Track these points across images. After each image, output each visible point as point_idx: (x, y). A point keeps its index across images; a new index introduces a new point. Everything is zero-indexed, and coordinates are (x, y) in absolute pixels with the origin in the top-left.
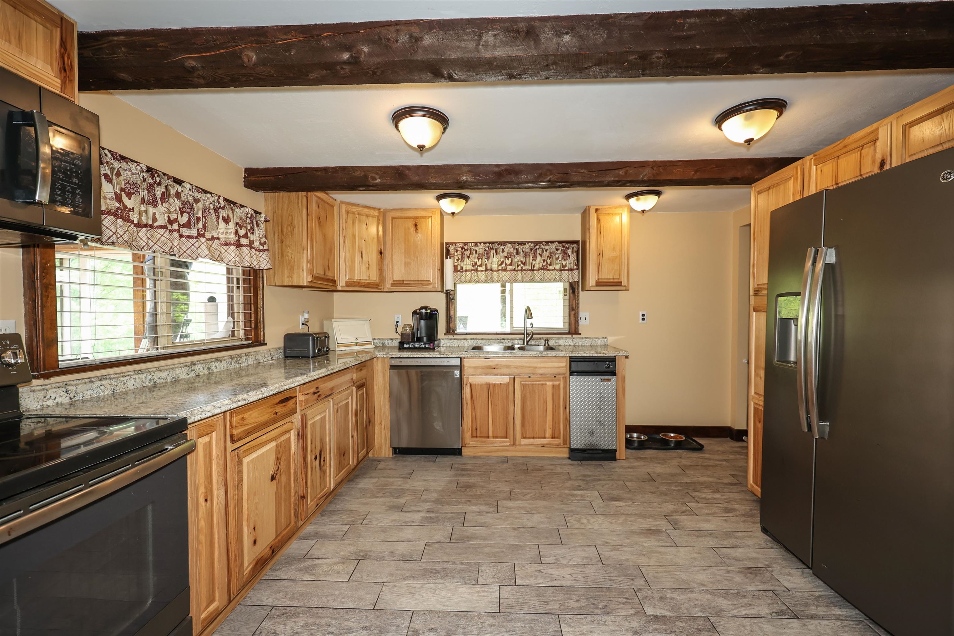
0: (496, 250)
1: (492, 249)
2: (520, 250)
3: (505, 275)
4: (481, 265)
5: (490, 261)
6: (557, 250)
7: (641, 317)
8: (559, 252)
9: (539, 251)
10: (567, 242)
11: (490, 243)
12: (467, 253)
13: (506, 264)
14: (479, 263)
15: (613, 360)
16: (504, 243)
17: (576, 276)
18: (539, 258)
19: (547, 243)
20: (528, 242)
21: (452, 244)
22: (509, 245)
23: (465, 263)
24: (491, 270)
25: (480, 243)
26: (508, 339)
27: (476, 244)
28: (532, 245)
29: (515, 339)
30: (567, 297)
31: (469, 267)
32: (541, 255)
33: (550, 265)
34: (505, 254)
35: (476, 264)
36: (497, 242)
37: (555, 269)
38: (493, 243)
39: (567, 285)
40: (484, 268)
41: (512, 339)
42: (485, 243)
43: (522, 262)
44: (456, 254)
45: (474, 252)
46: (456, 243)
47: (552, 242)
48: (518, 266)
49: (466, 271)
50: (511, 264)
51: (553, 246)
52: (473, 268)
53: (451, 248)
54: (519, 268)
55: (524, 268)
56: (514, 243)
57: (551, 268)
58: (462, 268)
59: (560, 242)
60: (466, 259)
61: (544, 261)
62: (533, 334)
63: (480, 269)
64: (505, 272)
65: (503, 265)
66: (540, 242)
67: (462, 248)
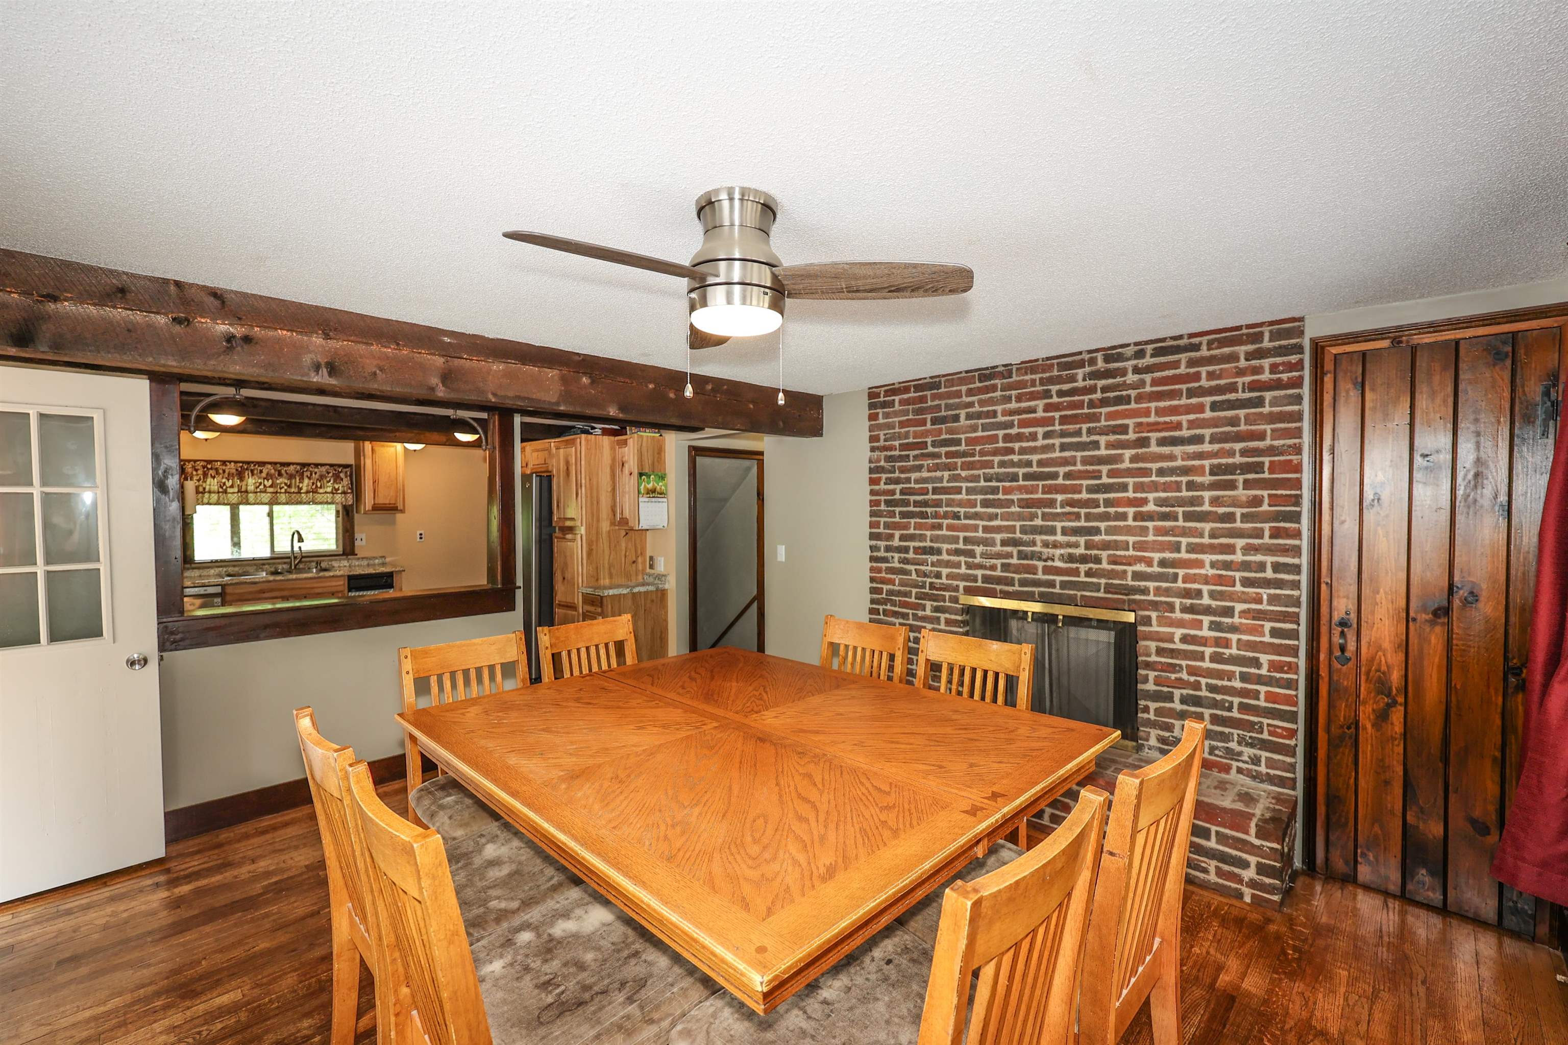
0: (252, 471)
1: (247, 469)
2: (283, 472)
3: (266, 497)
4: (232, 486)
5: (244, 483)
6: (328, 473)
7: (419, 536)
8: (331, 475)
9: (305, 474)
10: (340, 466)
11: (243, 462)
12: (212, 472)
13: (265, 486)
14: (229, 484)
15: (390, 575)
16: (263, 464)
17: (350, 499)
18: (306, 481)
19: (317, 465)
20: (293, 464)
21: (189, 461)
22: (269, 466)
23: (208, 482)
24: (246, 492)
25: (230, 462)
26: (269, 564)
27: (224, 463)
28: (298, 467)
29: (279, 563)
30: (340, 519)
31: (215, 488)
32: (309, 478)
33: (321, 487)
34: (264, 475)
35: (224, 484)
36: (253, 462)
37: (326, 492)
38: (248, 463)
39: (340, 508)
40: (236, 490)
41: (274, 564)
42: (236, 462)
43: (286, 484)
44: (194, 473)
45: (221, 471)
46: (195, 461)
47: (322, 465)
48: (281, 488)
49: (210, 492)
50: (271, 486)
51: (323, 469)
52: (221, 490)
53: (189, 468)
54: (283, 490)
55: (288, 490)
56: (276, 463)
57: (321, 491)
58: (204, 489)
59: (331, 465)
60: (209, 480)
61: (313, 484)
62: (303, 557)
63: (229, 490)
64: (263, 495)
65: (262, 487)
66: (309, 465)
67: (204, 467)
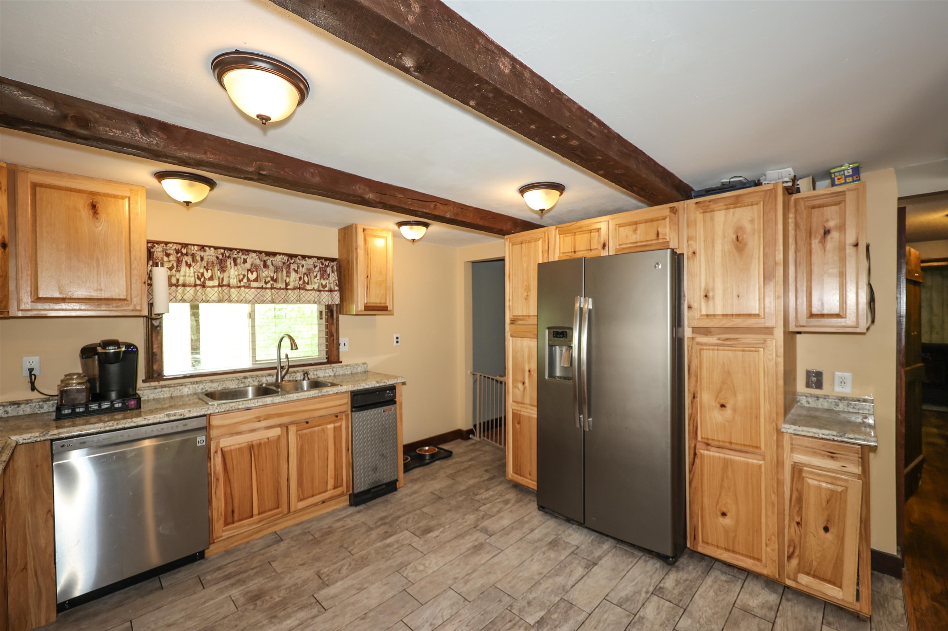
0: (235, 260)
1: (229, 257)
2: (269, 263)
3: (250, 294)
4: (211, 278)
5: (226, 274)
6: (315, 267)
7: (395, 340)
8: (317, 269)
9: (292, 266)
10: (326, 259)
11: (225, 249)
12: (189, 259)
13: (248, 279)
14: (208, 275)
15: (392, 388)
16: (247, 252)
17: (336, 298)
18: (293, 275)
19: (304, 257)
20: (280, 254)
21: (158, 243)
22: (254, 255)
23: (182, 273)
24: (228, 285)
25: (210, 247)
26: (252, 377)
27: (202, 248)
28: (286, 258)
29: (262, 376)
30: (324, 320)
31: (191, 280)
32: (296, 272)
33: (308, 283)
34: (248, 266)
35: (202, 274)
36: (236, 249)
37: (314, 289)
38: (231, 250)
39: (323, 309)
40: (216, 283)
41: (257, 376)
42: (216, 248)
43: (272, 278)
44: (166, 259)
45: (198, 258)
46: (166, 243)
47: (310, 257)
48: (266, 283)
49: (184, 285)
50: (256, 280)
51: (310, 262)
52: (198, 282)
53: (158, 251)
54: (269, 286)
55: (275, 285)
56: (261, 252)
57: (309, 287)
58: (178, 280)
59: (319, 258)
60: (184, 268)
61: (300, 278)
62: (290, 367)
63: (208, 283)
64: (247, 290)
65: (245, 280)
66: (296, 256)
67: (177, 252)
